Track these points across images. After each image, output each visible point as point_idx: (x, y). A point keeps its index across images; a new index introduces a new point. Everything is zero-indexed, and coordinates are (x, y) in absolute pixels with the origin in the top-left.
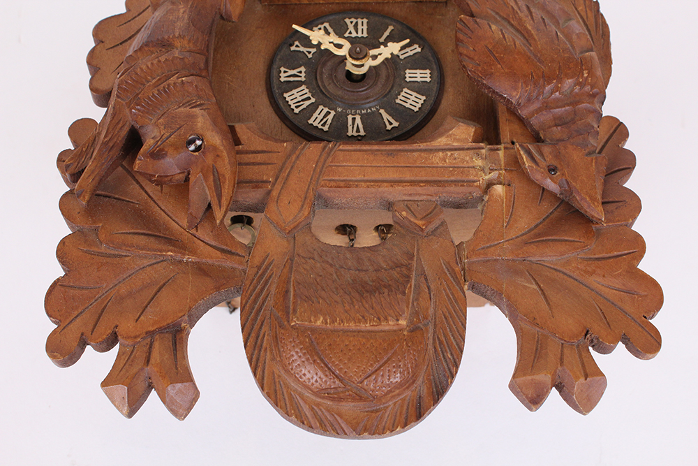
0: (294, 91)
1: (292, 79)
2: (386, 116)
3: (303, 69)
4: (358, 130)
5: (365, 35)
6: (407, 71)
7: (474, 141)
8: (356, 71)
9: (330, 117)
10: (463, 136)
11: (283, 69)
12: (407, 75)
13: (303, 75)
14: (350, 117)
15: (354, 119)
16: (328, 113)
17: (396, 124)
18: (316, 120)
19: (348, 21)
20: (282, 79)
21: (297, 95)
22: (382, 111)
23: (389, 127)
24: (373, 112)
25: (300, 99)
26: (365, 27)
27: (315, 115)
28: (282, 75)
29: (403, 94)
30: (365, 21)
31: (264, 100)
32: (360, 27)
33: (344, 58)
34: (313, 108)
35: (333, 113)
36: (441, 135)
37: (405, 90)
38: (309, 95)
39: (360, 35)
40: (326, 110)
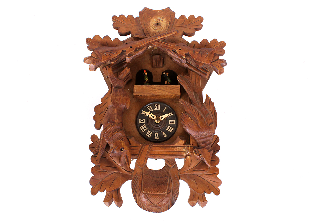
0: (142, 126)
1: (142, 123)
2: (164, 133)
3: (144, 120)
4: (157, 138)
5: (160, 110)
6: (169, 120)
7: (184, 145)
8: (157, 122)
9: (151, 134)
10: (181, 143)
11: (140, 120)
12: (169, 122)
13: (144, 121)
14: (155, 134)
15: (156, 134)
16: (150, 133)
17: (166, 136)
18: (147, 135)
19: (155, 105)
20: (140, 123)
21: (143, 127)
22: (163, 132)
23: (165, 137)
24: (161, 132)
25: (144, 128)
26: (160, 107)
27: (147, 133)
28: (140, 121)
29: (168, 127)
30: (160, 105)
31: (135, 128)
32: (158, 107)
33: (154, 120)
34: (147, 131)
35: (152, 132)
36: (176, 142)
38: (146, 127)
39: (158, 110)
40: (150, 132)
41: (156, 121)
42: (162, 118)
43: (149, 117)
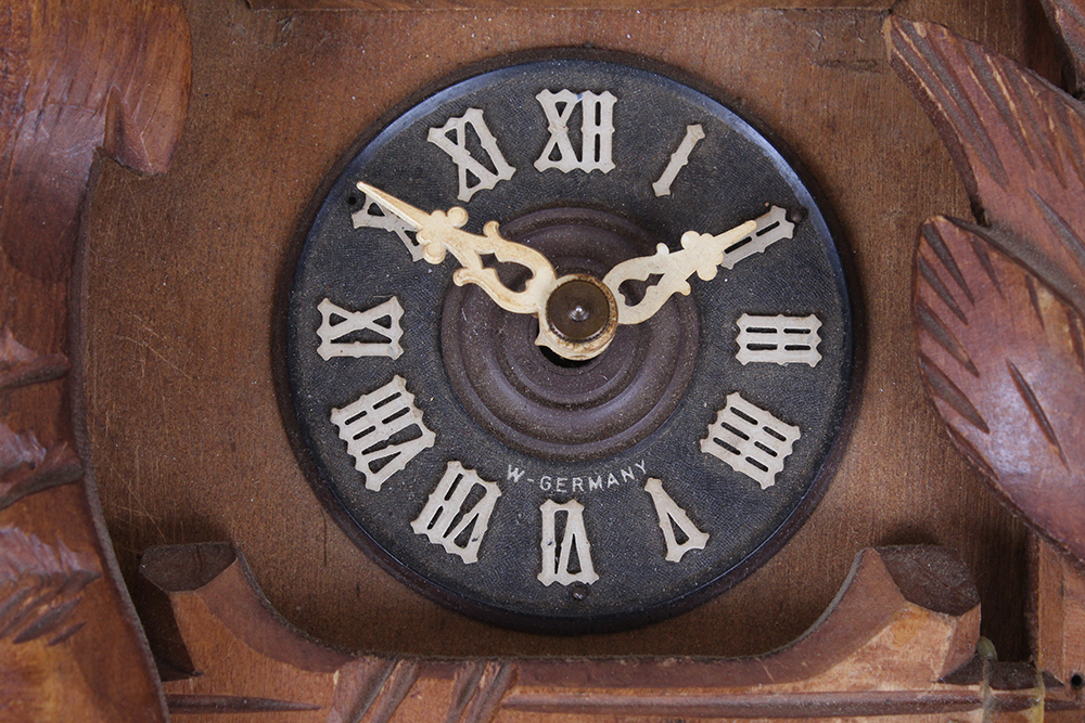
0: (366, 402)
1: (357, 350)
2: (665, 506)
3: (393, 309)
4: (574, 567)
5: (606, 164)
6: (745, 322)
7: (947, 679)
8: (567, 351)
9: (485, 508)
10: (914, 655)
11: (327, 308)
12: (744, 339)
13: (395, 332)
14: (549, 510)
15: (561, 519)
16: (477, 494)
17: (698, 540)
18: (435, 523)
19: (547, 100)
20: (327, 351)
21: (375, 418)
22: (654, 487)
23: (675, 553)
24: (624, 488)
25: (383, 433)
26: (607, 130)
27: (436, 500)
28: (327, 332)
29: (725, 416)
30: (608, 100)
32: (589, 129)
34: (424, 475)
35: (493, 492)
37: (734, 400)
38: (414, 418)
39: (588, 164)
40: (471, 478)
41: (548, 338)
42: (633, 292)
43: (459, 280)
